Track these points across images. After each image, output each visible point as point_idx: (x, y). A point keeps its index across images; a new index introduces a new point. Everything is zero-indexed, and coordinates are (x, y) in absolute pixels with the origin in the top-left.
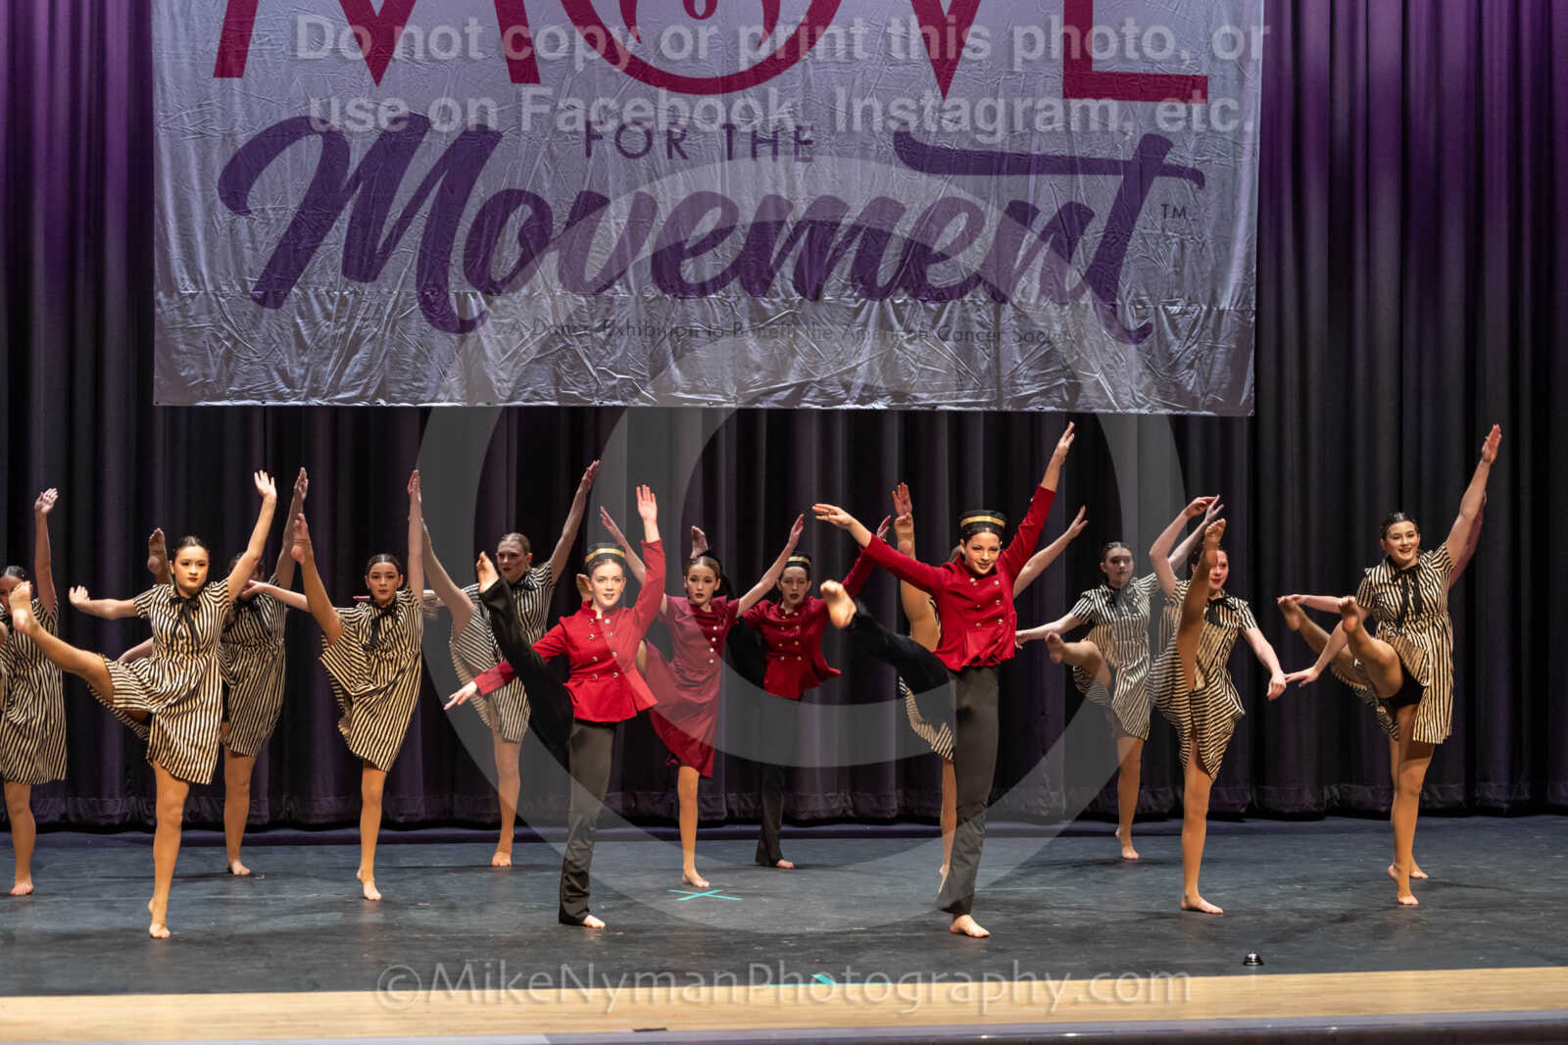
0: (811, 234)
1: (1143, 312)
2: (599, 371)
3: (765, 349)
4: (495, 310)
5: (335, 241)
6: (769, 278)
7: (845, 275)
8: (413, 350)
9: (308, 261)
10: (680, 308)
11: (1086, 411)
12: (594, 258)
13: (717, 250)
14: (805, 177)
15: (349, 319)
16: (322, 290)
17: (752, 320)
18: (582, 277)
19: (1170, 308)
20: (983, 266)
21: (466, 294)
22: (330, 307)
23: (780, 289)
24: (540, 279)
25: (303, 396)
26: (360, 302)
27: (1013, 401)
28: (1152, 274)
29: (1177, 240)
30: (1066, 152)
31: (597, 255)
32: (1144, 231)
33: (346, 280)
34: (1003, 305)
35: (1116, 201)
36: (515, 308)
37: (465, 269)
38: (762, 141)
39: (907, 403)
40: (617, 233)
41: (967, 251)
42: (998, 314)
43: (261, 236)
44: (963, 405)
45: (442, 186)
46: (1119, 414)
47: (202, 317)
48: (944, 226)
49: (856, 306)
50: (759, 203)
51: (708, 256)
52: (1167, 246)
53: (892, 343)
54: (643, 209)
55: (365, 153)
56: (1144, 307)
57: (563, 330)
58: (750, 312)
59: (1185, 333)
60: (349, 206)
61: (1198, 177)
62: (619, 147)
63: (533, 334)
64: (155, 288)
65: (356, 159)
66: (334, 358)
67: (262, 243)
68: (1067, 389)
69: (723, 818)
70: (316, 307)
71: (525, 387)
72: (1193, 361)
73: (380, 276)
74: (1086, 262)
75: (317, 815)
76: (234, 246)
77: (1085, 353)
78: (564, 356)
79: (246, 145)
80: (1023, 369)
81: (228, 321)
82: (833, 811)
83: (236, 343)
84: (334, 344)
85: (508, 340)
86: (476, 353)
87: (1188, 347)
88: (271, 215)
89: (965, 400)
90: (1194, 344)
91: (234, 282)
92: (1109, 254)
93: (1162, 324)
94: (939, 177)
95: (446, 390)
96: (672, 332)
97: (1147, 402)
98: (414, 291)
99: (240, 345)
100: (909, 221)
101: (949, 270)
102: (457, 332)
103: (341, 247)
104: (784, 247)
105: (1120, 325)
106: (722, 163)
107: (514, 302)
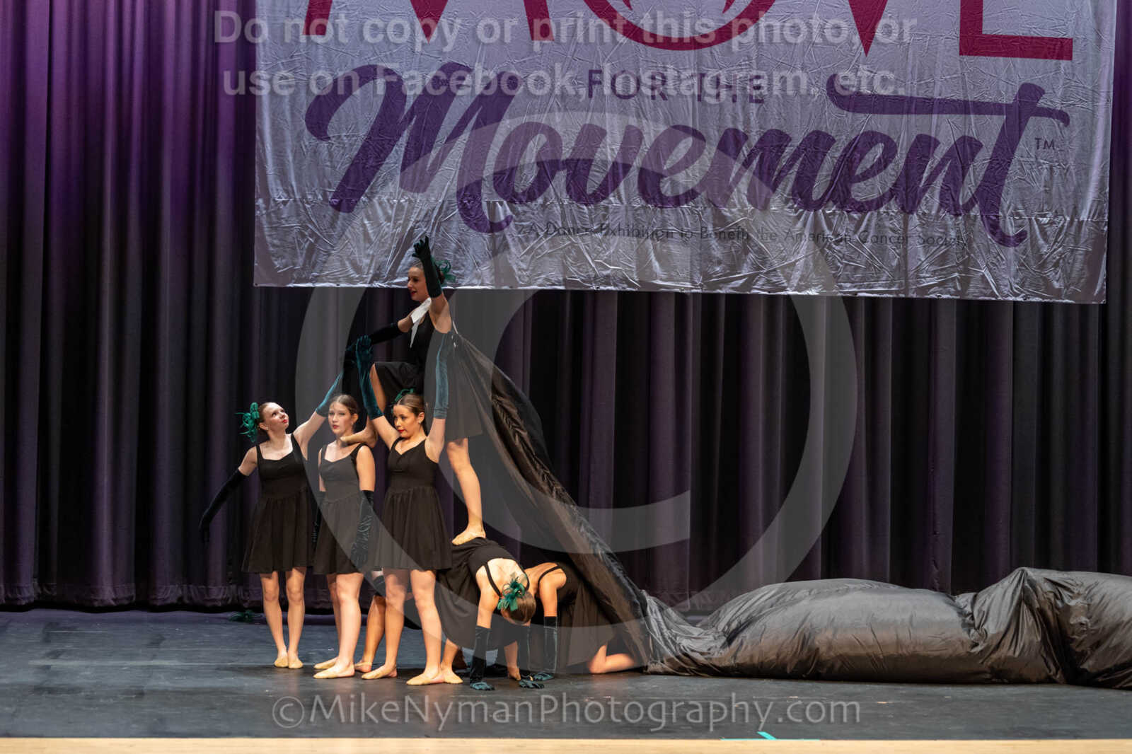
0: (760, 158)
1: (1019, 222)
2: (596, 263)
3: (725, 248)
4: (518, 214)
5: (394, 161)
6: (728, 193)
7: (787, 192)
8: (454, 245)
9: (375, 173)
10: (659, 216)
11: (974, 298)
12: (595, 176)
13: (689, 171)
14: (757, 115)
15: (405, 221)
16: (384, 199)
17: (715, 226)
18: (584, 191)
19: (1041, 219)
20: (895, 185)
21: (494, 203)
22: (390, 212)
23: (737, 202)
24: (552, 190)
25: (369, 280)
26: (413, 208)
27: (917, 290)
28: (1027, 192)
29: (1047, 166)
30: (962, 98)
31: (597, 174)
32: (1022, 159)
33: (402, 190)
34: (911, 216)
35: (1000, 134)
36: (533, 214)
37: (494, 182)
40: (612, 157)
41: (883, 173)
42: (906, 223)
43: (337, 157)
44: (878, 292)
45: (477, 120)
46: (1000, 301)
47: (294, 218)
48: (866, 153)
49: (796, 215)
50: (722, 134)
51: (681, 176)
52: (1039, 171)
53: (823, 244)
54: (632, 137)
56: (1021, 218)
57: (569, 231)
58: (714, 218)
59: (1052, 239)
60: (406, 134)
61: (1064, 118)
63: (546, 234)
64: (256, 196)
65: (411, 98)
66: (392, 251)
67: (338, 162)
68: (959, 282)
70: (380, 212)
71: (540, 274)
72: (1059, 259)
73: (429, 188)
74: (975, 181)
76: (317, 164)
77: (974, 254)
78: (571, 252)
80: (925, 265)
81: (311, 222)
83: (318, 239)
84: (392, 241)
85: (527, 239)
86: (502, 247)
87: (1055, 250)
88: (346, 140)
89: (880, 289)
90: (1059, 247)
91: (317, 192)
92: (994, 177)
93: (1035, 232)
94: (863, 115)
95: (479, 277)
96: (652, 234)
97: (1022, 292)
98: (455, 200)
99: (320, 241)
100: (837, 150)
101: (869, 188)
102: (488, 232)
103: (399, 165)
104: (740, 170)
105: (1001, 232)
106: (693, 103)
107: (532, 209)
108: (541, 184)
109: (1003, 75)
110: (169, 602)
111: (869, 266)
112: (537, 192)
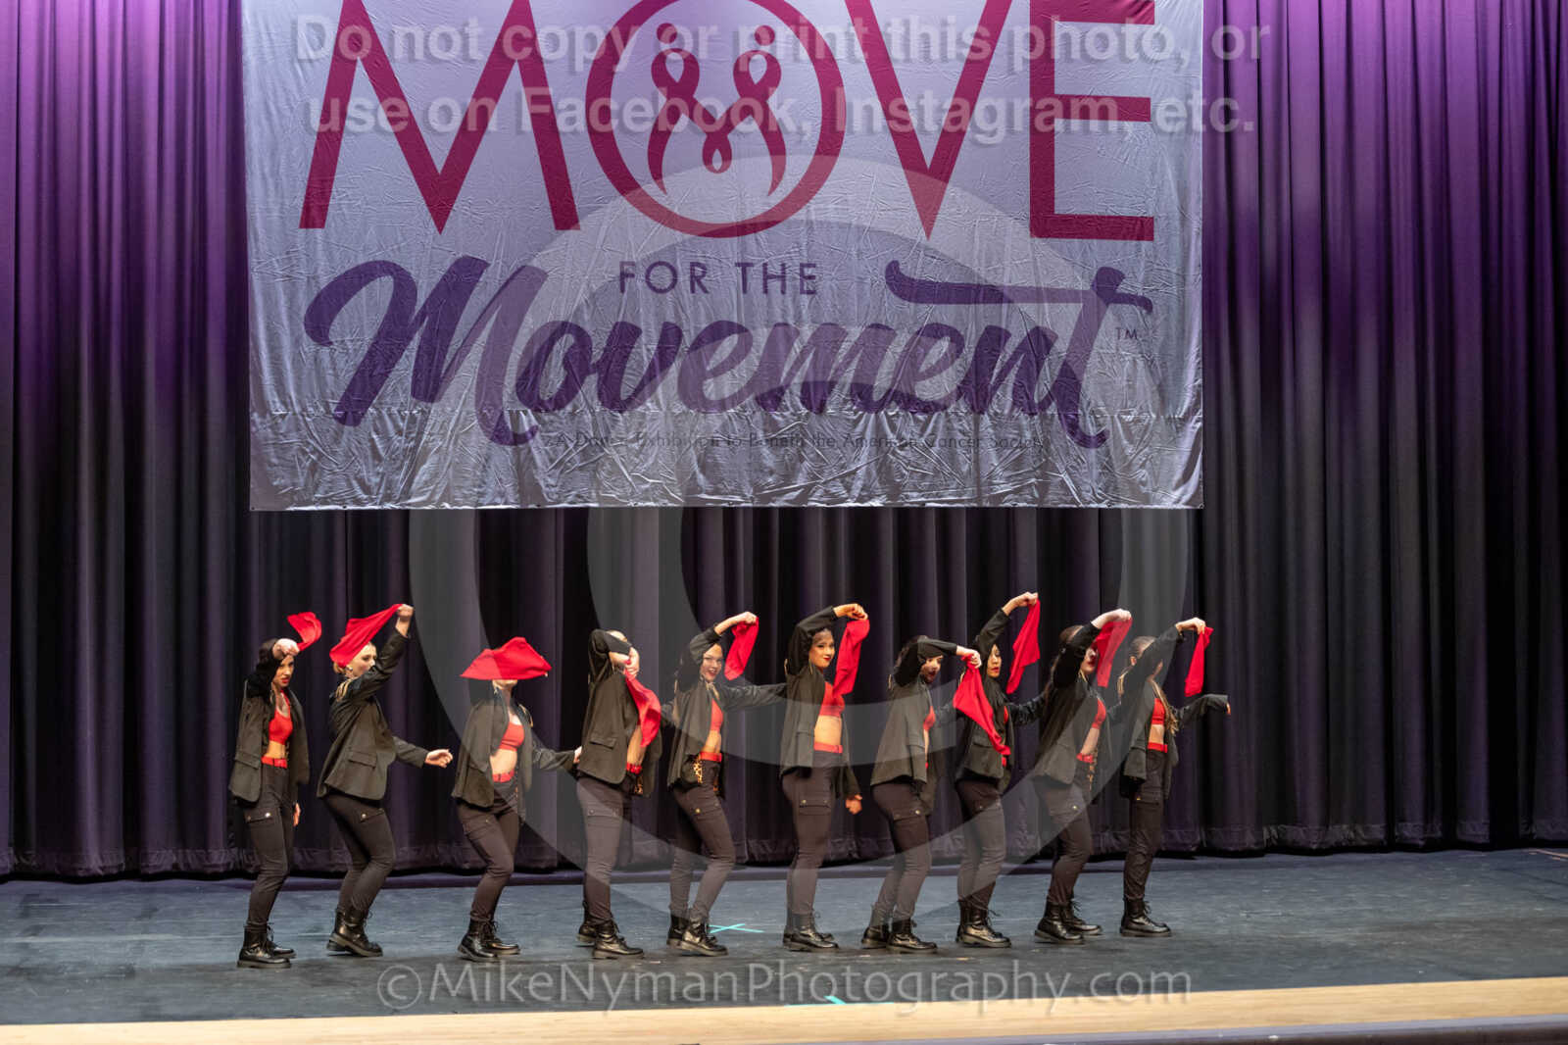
0: (815, 354)
1: (1101, 421)
2: (634, 477)
3: (777, 456)
4: (544, 424)
5: (405, 367)
7: (845, 392)
8: (473, 460)
9: (382, 384)
10: (703, 421)
11: (1053, 506)
12: (629, 379)
13: (735, 371)
14: (809, 307)
15: (418, 435)
16: (394, 410)
17: (765, 431)
18: (618, 394)
19: (1124, 417)
20: (963, 382)
21: (518, 412)
22: (401, 424)
23: (789, 404)
24: (582, 396)
25: (378, 501)
26: (427, 419)
27: (991, 499)
28: (1108, 387)
29: (1130, 358)
30: (1034, 284)
31: (631, 377)
32: (1101, 351)
33: (415, 400)
34: (982, 416)
35: (1077, 324)
36: (561, 423)
37: (517, 390)
38: (773, 277)
39: (899, 501)
40: (648, 357)
41: (950, 369)
42: (977, 424)
43: (341, 364)
44: (948, 502)
45: (497, 319)
47: (291, 434)
48: (930, 348)
49: (855, 417)
50: (770, 329)
51: (726, 378)
52: (1121, 363)
53: (886, 449)
54: (670, 336)
55: (430, 291)
56: (1102, 416)
57: (602, 441)
58: (765, 424)
59: (1137, 438)
60: (417, 337)
61: (1146, 304)
62: (649, 284)
63: (576, 445)
64: (250, 410)
65: (422, 298)
66: (405, 468)
67: (342, 370)
68: (1036, 487)
69: (745, 861)
70: (389, 424)
71: (570, 491)
72: (1146, 460)
73: (443, 400)
74: (1051, 376)
76: (318, 372)
78: (603, 464)
79: (330, 287)
80: (999, 470)
81: (314, 438)
82: (840, 854)
83: (319, 459)
84: (404, 456)
85: (555, 451)
86: (527, 461)
87: (1141, 450)
88: (350, 345)
89: (948, 498)
90: (1145, 447)
91: (318, 404)
93: (1118, 432)
94: (925, 305)
95: (502, 495)
96: (696, 442)
97: (1106, 498)
98: (473, 409)
99: (324, 458)
100: (899, 345)
101: (935, 386)
102: (511, 444)
103: (410, 372)
104: (792, 368)
105: (1081, 433)
106: (738, 296)
107: (560, 418)
108: (569, 391)
109: (1078, 259)
110: (162, 869)
111: (937, 472)
112: (565, 399)
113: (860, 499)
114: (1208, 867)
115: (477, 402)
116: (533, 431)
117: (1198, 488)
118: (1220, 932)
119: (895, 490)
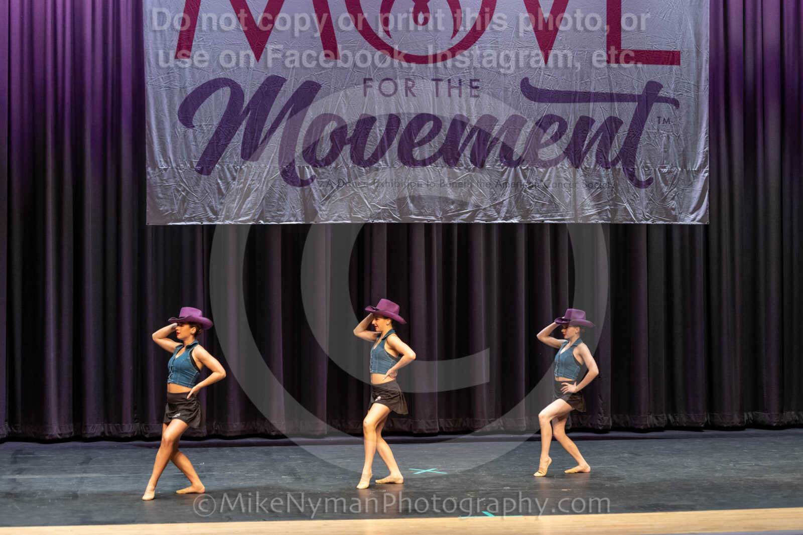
0: (479, 134)
1: (648, 172)
2: (372, 205)
3: (456, 193)
4: (319, 174)
5: (237, 141)
6: (457, 157)
7: (496, 155)
8: (277, 195)
10: (412, 172)
11: (620, 223)
12: (370, 148)
13: (431, 143)
14: (475, 105)
15: (245, 180)
16: (231, 166)
17: (449, 178)
18: (363, 158)
19: (662, 170)
20: (567, 149)
21: (303, 167)
22: (235, 174)
23: (463, 162)
24: (341, 158)
25: (222, 219)
26: (250, 172)
27: (582, 218)
28: (653, 153)
29: (665, 135)
30: (609, 92)
31: (370, 146)
32: (648, 131)
33: (243, 160)
34: (578, 169)
35: (634, 115)
36: (329, 174)
37: (303, 154)
38: (455, 87)
39: (528, 220)
40: (380, 134)
41: (559, 142)
42: (575, 175)
43: (199, 139)
44: (557, 220)
45: (291, 111)
47: (171, 180)
48: (546, 130)
49: (502, 170)
50: (452, 119)
51: (426, 146)
52: (661, 139)
53: (521, 189)
54: (393, 123)
55: (252, 95)
56: (649, 170)
57: (353, 185)
58: (449, 174)
59: (670, 183)
60: (244, 123)
61: (676, 103)
62: (381, 92)
63: (338, 187)
64: (147, 166)
65: (247, 99)
66: (237, 200)
67: (200, 142)
68: (609, 211)
69: (437, 431)
70: (228, 174)
71: (334, 214)
72: (675, 196)
73: (260, 158)
74: (619, 146)
75: (231, 432)
76: (186, 144)
77: (619, 194)
78: (354, 198)
79: (193, 92)
80: (588, 201)
81: (183, 182)
83: (188, 193)
84: (237, 193)
85: (325, 190)
86: (309, 196)
87: (672, 190)
88: (205, 128)
89: (557, 218)
90: (674, 188)
91: (186, 162)
92: (631, 143)
93: (658, 178)
94: (544, 104)
95: (294, 216)
96: (408, 185)
97: (651, 218)
98: (277, 165)
99: (189, 194)
100: (528, 127)
101: (550, 151)
102: (300, 186)
103: (240, 143)
104: (465, 141)
105: (636, 179)
106: (433, 98)
107: (329, 171)
108: (334, 155)
109: (635, 76)
110: (95, 435)
111: (550, 202)
112: (331, 159)
113: (506, 218)
114: (712, 436)
115: (280, 161)
116: (312, 179)
117: (706, 212)
118: (717, 475)
119: (526, 213)
